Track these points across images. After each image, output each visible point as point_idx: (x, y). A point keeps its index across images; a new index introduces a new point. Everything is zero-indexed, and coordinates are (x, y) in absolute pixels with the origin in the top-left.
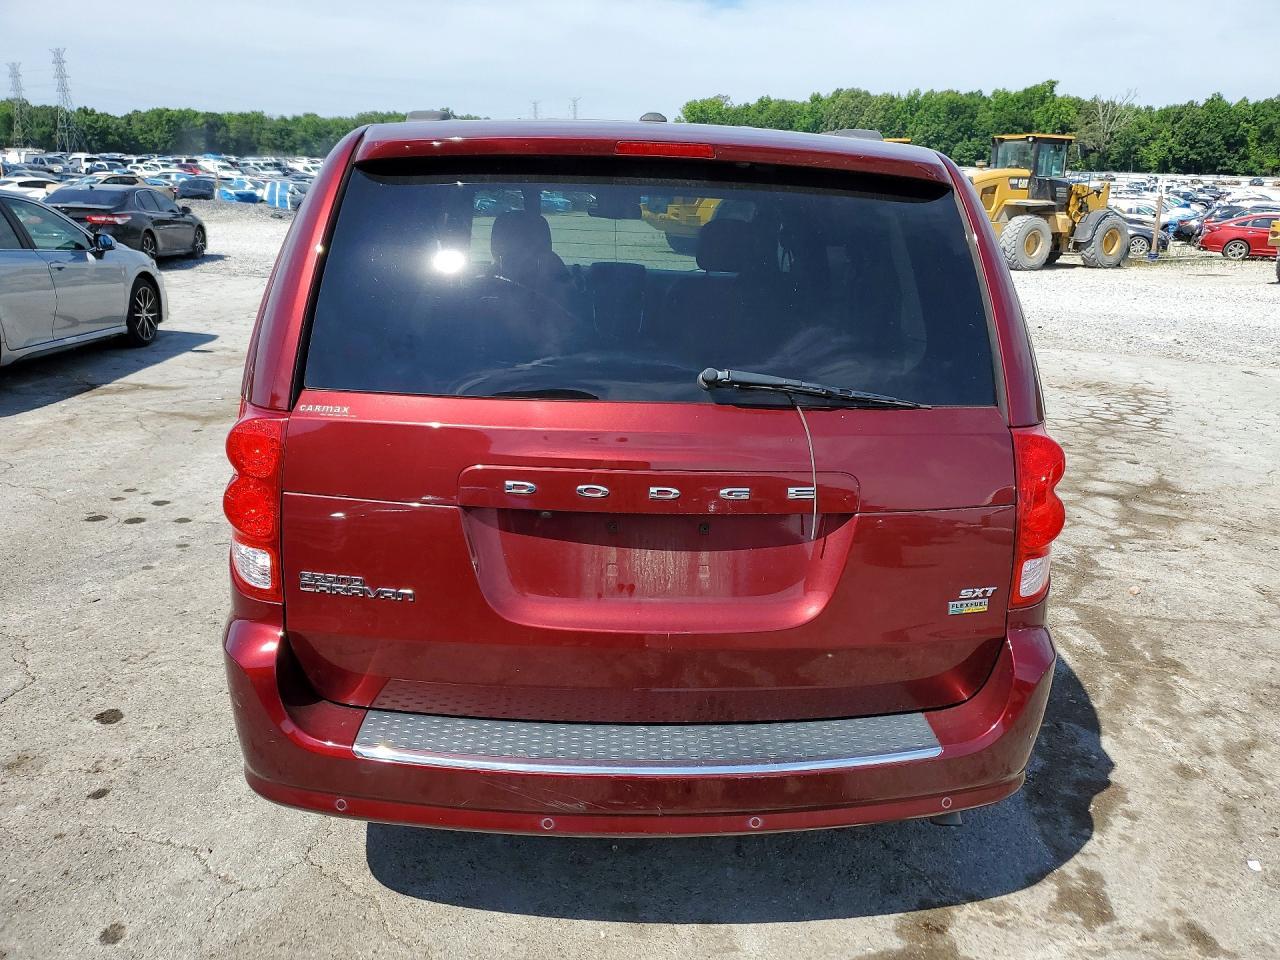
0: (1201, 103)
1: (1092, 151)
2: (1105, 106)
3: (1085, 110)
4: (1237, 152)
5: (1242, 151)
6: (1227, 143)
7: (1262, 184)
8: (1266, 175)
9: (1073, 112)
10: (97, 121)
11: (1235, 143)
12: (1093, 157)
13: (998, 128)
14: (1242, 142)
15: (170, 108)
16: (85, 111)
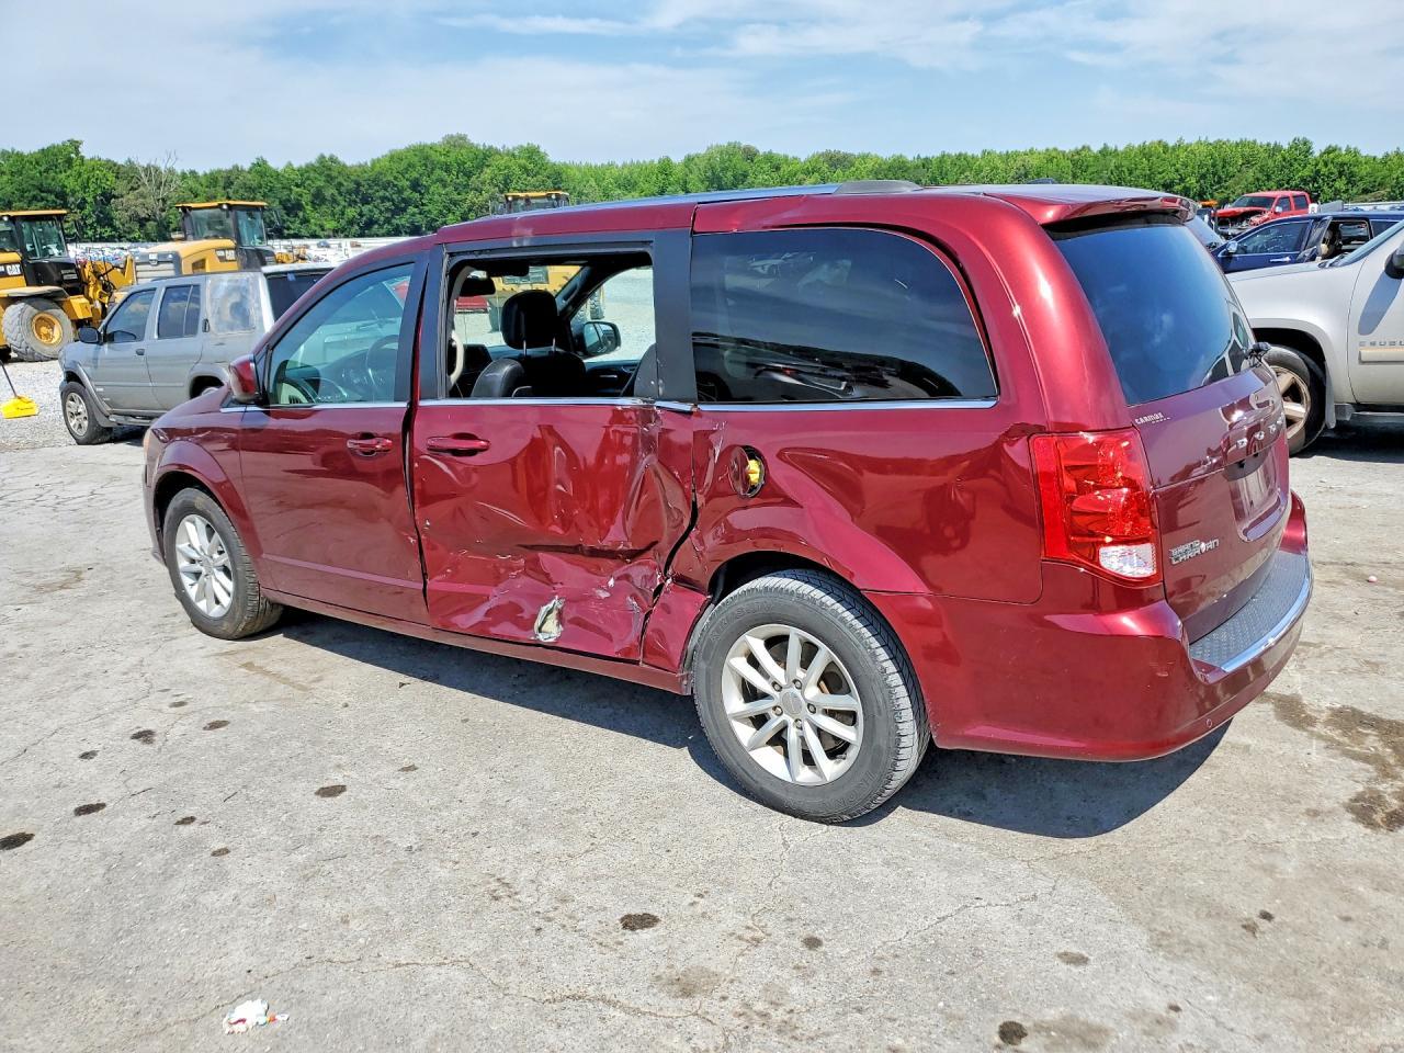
0: (247, 166)
1: (148, 220)
2: (147, 170)
3: (128, 174)
4: (296, 215)
5: (301, 214)
6: (285, 208)
7: (328, 246)
8: (329, 237)
9: (111, 176)
11: (292, 208)
12: (150, 226)
13: (22, 196)
14: (299, 206)
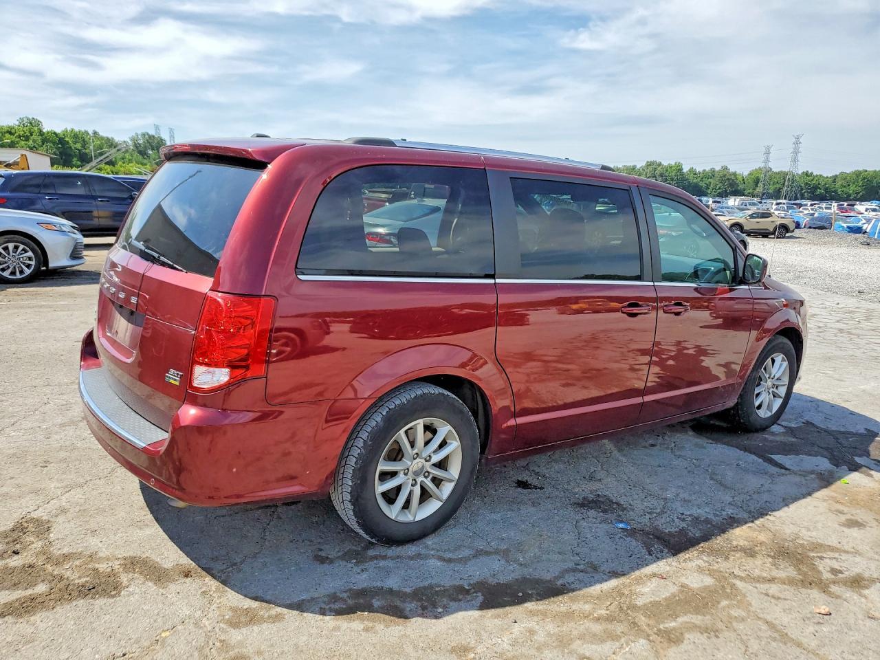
10: (813, 180)
15: (868, 170)
16: (807, 174)
